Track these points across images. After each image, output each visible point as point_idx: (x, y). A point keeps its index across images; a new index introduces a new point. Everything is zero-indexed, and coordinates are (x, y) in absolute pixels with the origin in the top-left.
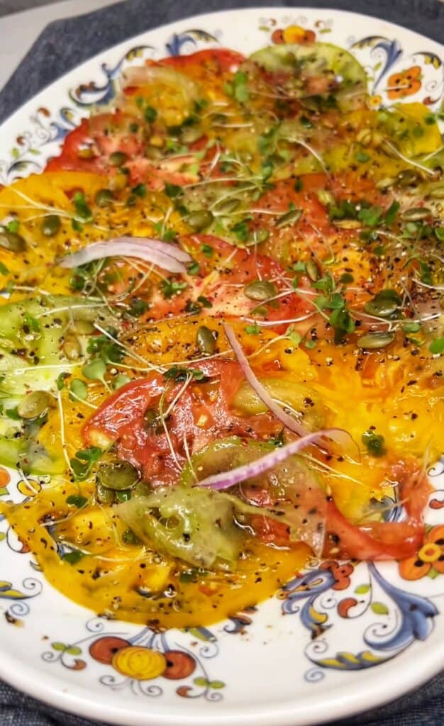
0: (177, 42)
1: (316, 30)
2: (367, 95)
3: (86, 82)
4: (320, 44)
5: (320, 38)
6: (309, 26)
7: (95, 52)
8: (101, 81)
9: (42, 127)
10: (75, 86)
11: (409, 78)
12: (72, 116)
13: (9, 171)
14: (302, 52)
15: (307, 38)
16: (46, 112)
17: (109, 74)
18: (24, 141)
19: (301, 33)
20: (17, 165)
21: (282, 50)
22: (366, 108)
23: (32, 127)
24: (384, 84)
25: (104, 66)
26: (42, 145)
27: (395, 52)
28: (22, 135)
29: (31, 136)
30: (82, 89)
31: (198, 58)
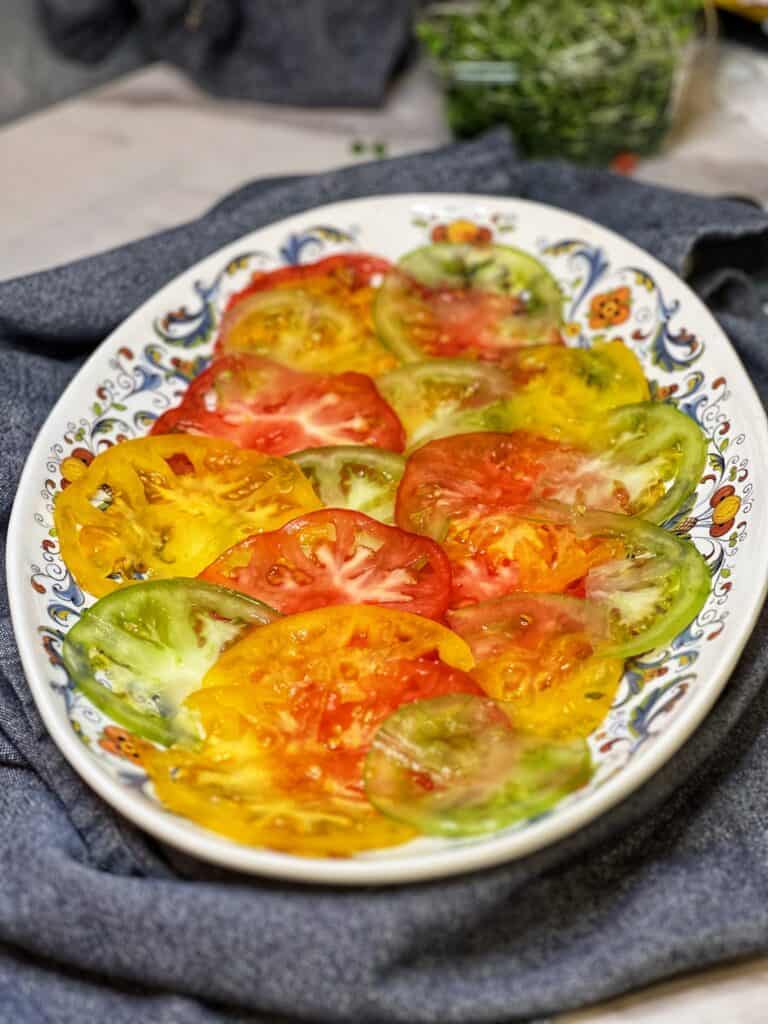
0: (295, 245)
1: (493, 227)
2: (562, 323)
3: (175, 309)
4: (499, 247)
5: (499, 238)
6: (484, 221)
7: (185, 265)
8: (194, 305)
9: (125, 373)
10: (162, 315)
11: (616, 301)
12: (160, 356)
13: (93, 434)
14: (474, 257)
15: (481, 237)
16: (127, 353)
17: (205, 294)
18: (105, 393)
19: (472, 230)
20: (101, 426)
21: (446, 253)
22: (560, 343)
23: (113, 375)
24: (585, 307)
25: (197, 285)
26: (127, 397)
27: (599, 266)
28: (103, 385)
29: (112, 386)
30: (171, 319)
31: (327, 267)
